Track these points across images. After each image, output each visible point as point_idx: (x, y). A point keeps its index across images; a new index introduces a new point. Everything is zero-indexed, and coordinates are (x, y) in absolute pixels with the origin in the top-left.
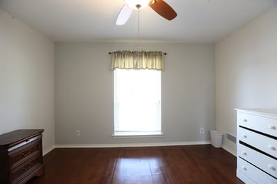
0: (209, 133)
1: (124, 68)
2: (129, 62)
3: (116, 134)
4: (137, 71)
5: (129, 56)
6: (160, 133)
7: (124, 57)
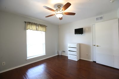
0: (58, 52)
1: (32, 29)
2: (34, 27)
3: (28, 58)
4: (37, 31)
5: (34, 25)
6: (45, 54)
7: (32, 25)
